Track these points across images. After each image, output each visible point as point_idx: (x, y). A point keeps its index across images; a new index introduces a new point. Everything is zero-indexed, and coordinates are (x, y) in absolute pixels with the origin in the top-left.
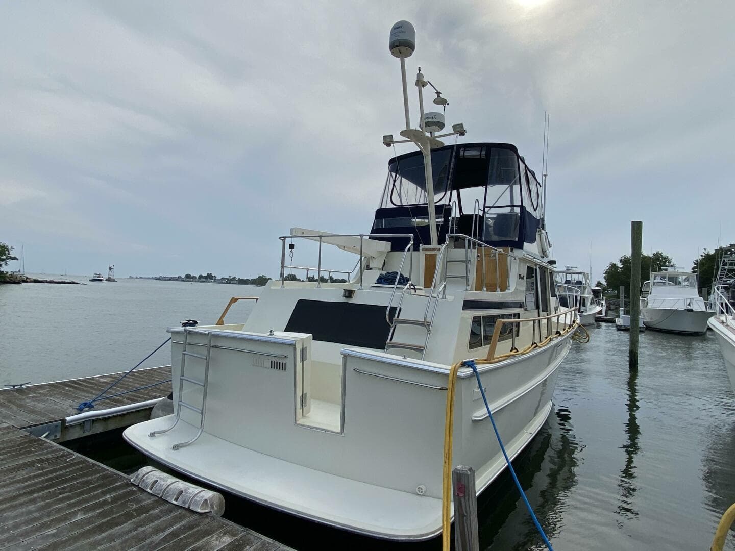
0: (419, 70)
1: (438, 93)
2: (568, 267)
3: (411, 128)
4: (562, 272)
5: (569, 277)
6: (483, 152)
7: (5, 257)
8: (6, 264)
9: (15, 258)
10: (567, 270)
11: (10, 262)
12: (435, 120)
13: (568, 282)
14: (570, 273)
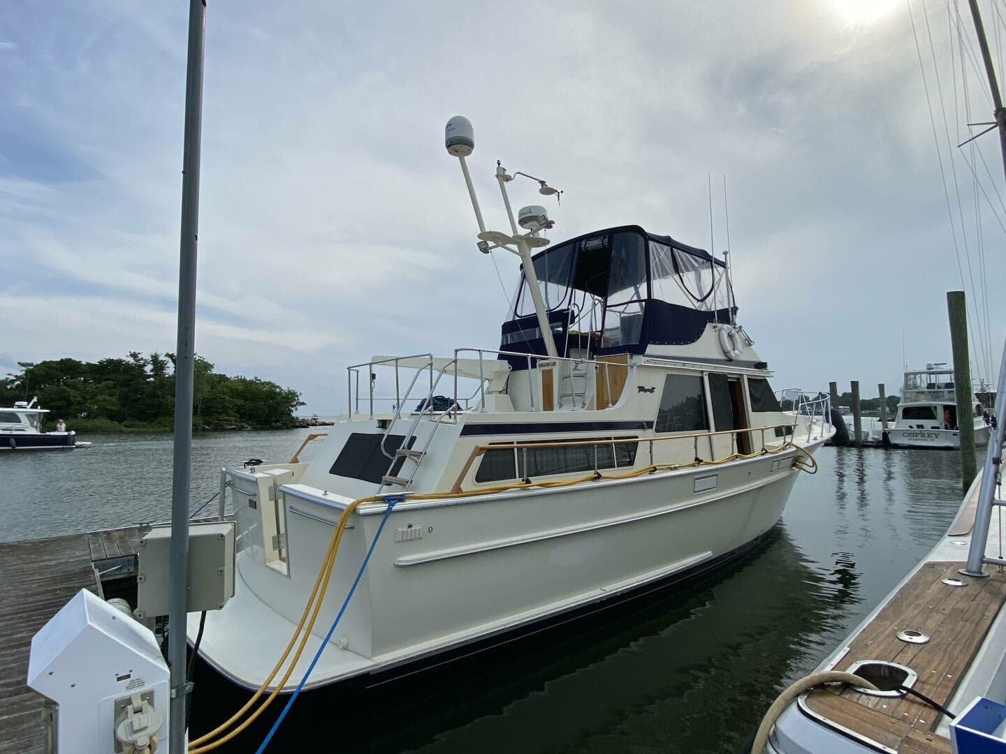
0: (499, 164)
1: (542, 183)
2: (929, 365)
3: (487, 230)
4: (921, 373)
5: (933, 379)
6: (606, 241)
7: (295, 403)
8: (296, 409)
9: (303, 404)
10: (928, 369)
11: (299, 407)
12: (530, 215)
13: (931, 386)
14: (933, 373)
